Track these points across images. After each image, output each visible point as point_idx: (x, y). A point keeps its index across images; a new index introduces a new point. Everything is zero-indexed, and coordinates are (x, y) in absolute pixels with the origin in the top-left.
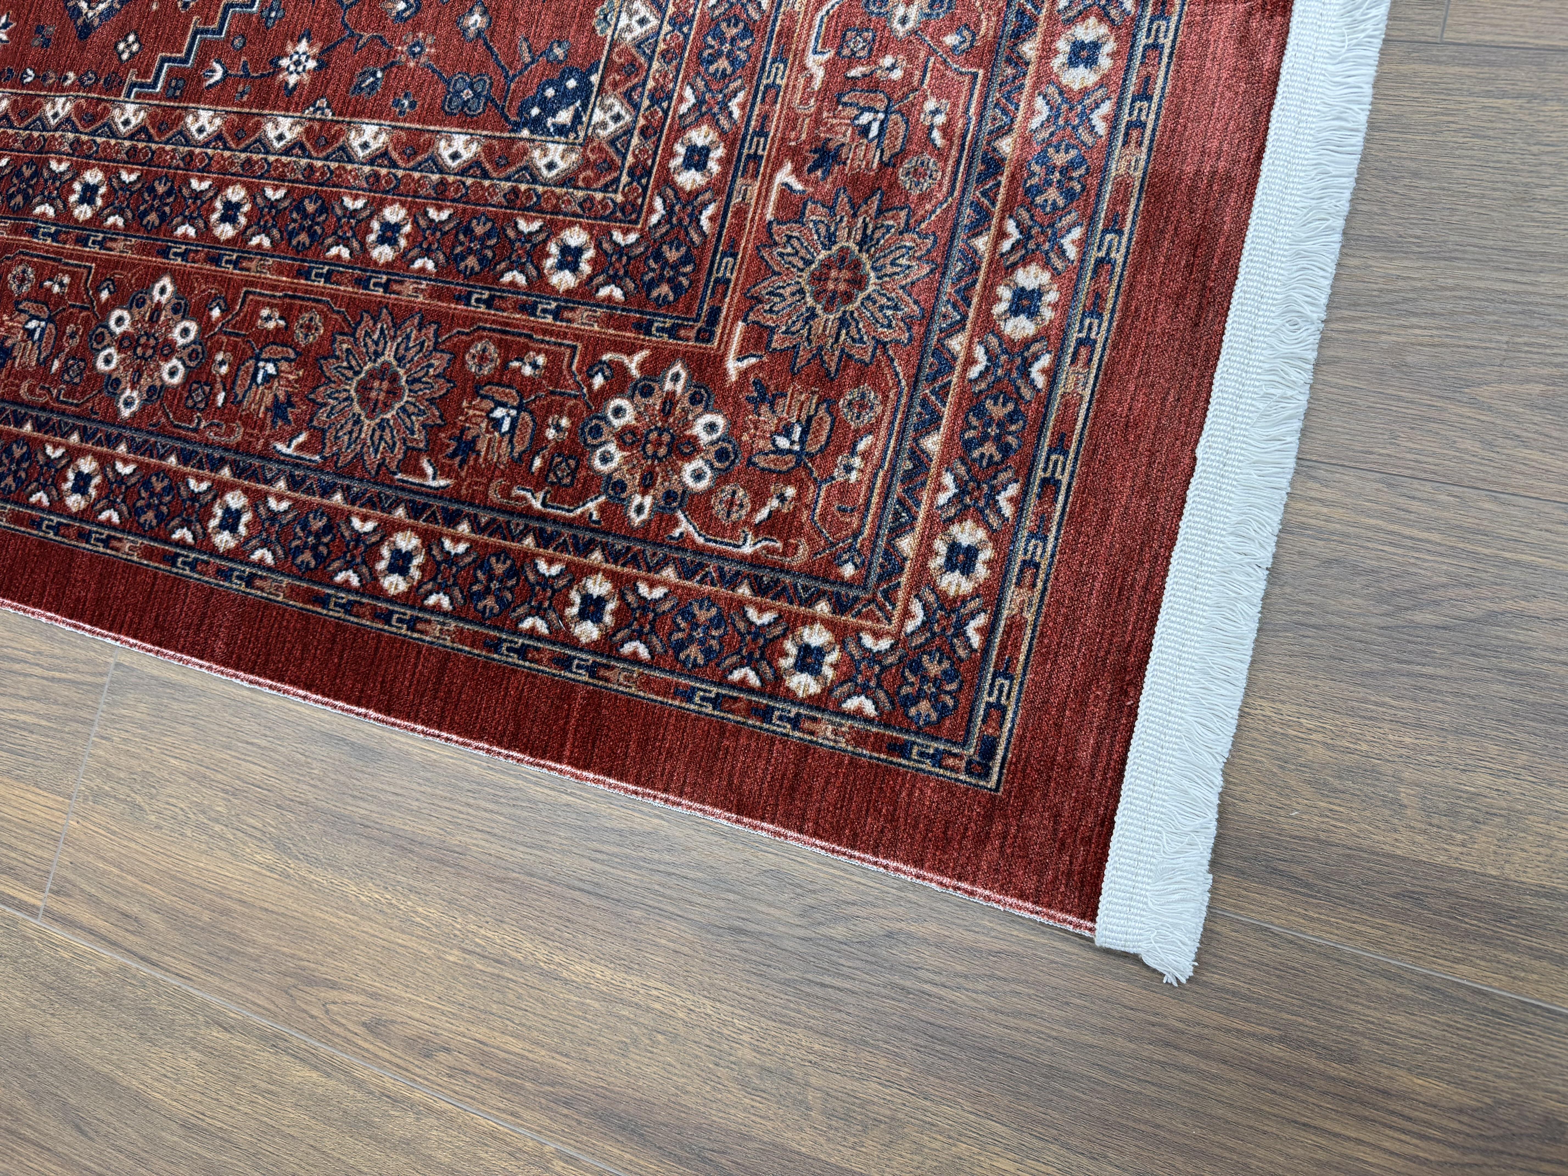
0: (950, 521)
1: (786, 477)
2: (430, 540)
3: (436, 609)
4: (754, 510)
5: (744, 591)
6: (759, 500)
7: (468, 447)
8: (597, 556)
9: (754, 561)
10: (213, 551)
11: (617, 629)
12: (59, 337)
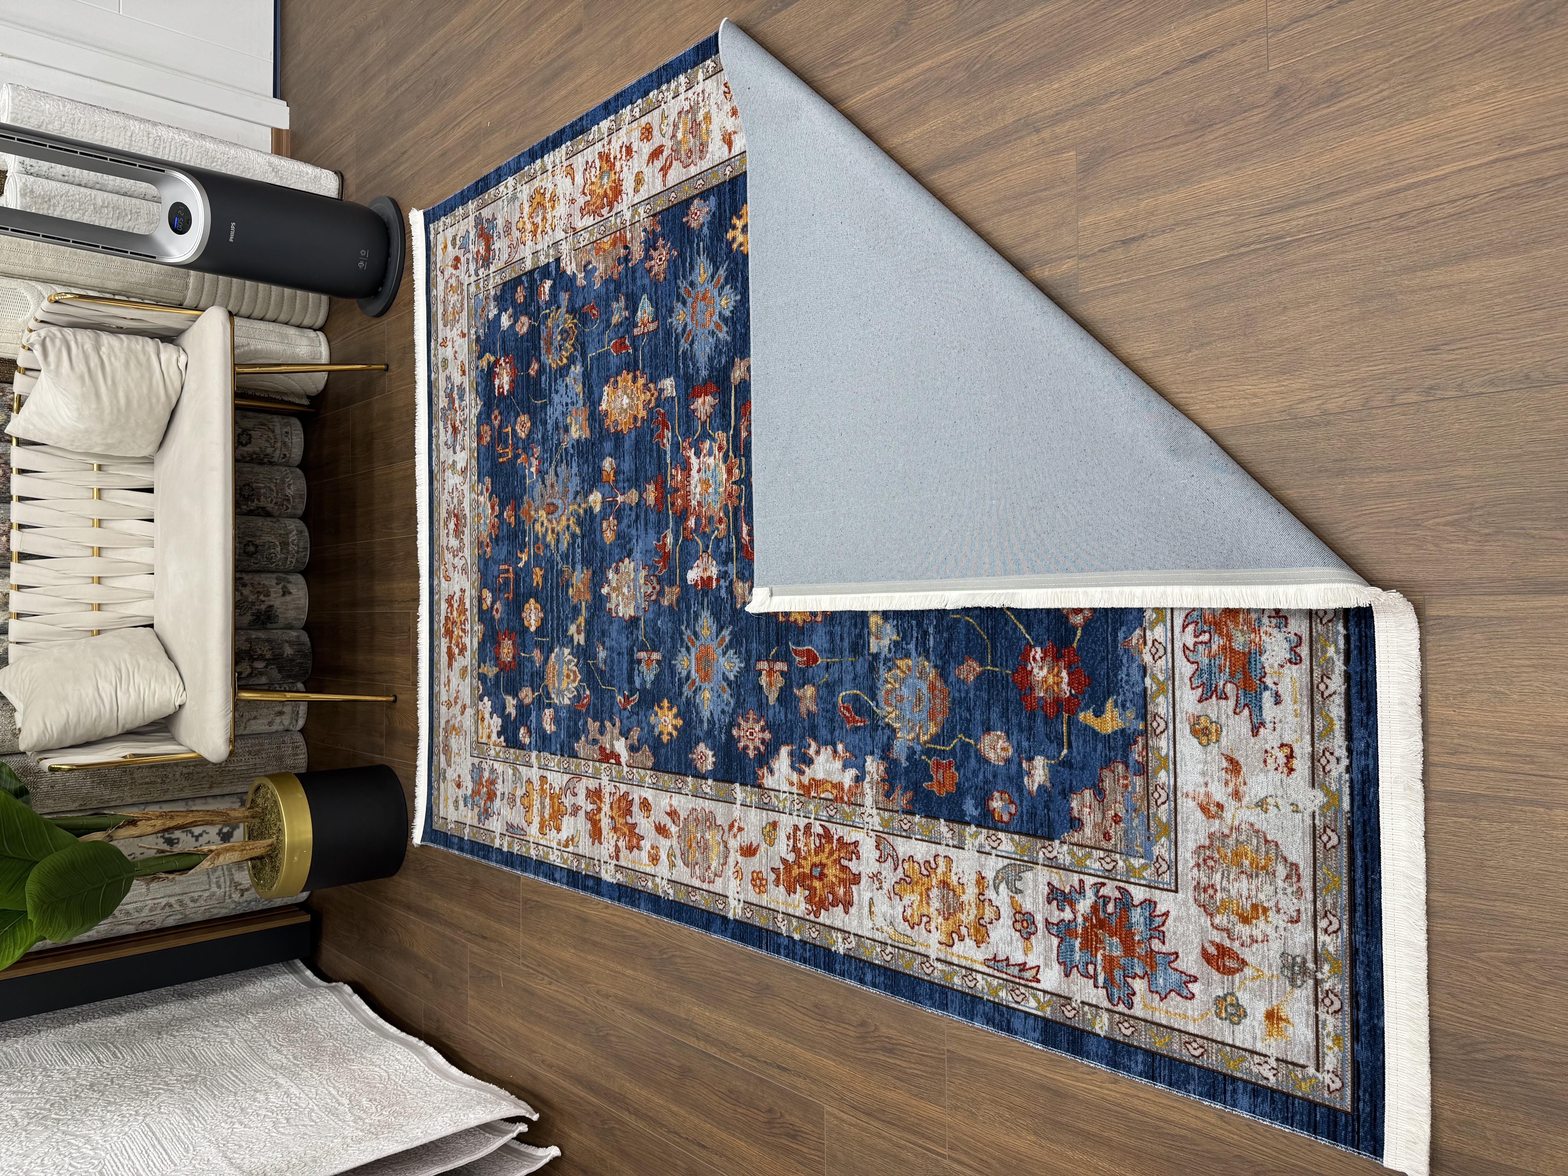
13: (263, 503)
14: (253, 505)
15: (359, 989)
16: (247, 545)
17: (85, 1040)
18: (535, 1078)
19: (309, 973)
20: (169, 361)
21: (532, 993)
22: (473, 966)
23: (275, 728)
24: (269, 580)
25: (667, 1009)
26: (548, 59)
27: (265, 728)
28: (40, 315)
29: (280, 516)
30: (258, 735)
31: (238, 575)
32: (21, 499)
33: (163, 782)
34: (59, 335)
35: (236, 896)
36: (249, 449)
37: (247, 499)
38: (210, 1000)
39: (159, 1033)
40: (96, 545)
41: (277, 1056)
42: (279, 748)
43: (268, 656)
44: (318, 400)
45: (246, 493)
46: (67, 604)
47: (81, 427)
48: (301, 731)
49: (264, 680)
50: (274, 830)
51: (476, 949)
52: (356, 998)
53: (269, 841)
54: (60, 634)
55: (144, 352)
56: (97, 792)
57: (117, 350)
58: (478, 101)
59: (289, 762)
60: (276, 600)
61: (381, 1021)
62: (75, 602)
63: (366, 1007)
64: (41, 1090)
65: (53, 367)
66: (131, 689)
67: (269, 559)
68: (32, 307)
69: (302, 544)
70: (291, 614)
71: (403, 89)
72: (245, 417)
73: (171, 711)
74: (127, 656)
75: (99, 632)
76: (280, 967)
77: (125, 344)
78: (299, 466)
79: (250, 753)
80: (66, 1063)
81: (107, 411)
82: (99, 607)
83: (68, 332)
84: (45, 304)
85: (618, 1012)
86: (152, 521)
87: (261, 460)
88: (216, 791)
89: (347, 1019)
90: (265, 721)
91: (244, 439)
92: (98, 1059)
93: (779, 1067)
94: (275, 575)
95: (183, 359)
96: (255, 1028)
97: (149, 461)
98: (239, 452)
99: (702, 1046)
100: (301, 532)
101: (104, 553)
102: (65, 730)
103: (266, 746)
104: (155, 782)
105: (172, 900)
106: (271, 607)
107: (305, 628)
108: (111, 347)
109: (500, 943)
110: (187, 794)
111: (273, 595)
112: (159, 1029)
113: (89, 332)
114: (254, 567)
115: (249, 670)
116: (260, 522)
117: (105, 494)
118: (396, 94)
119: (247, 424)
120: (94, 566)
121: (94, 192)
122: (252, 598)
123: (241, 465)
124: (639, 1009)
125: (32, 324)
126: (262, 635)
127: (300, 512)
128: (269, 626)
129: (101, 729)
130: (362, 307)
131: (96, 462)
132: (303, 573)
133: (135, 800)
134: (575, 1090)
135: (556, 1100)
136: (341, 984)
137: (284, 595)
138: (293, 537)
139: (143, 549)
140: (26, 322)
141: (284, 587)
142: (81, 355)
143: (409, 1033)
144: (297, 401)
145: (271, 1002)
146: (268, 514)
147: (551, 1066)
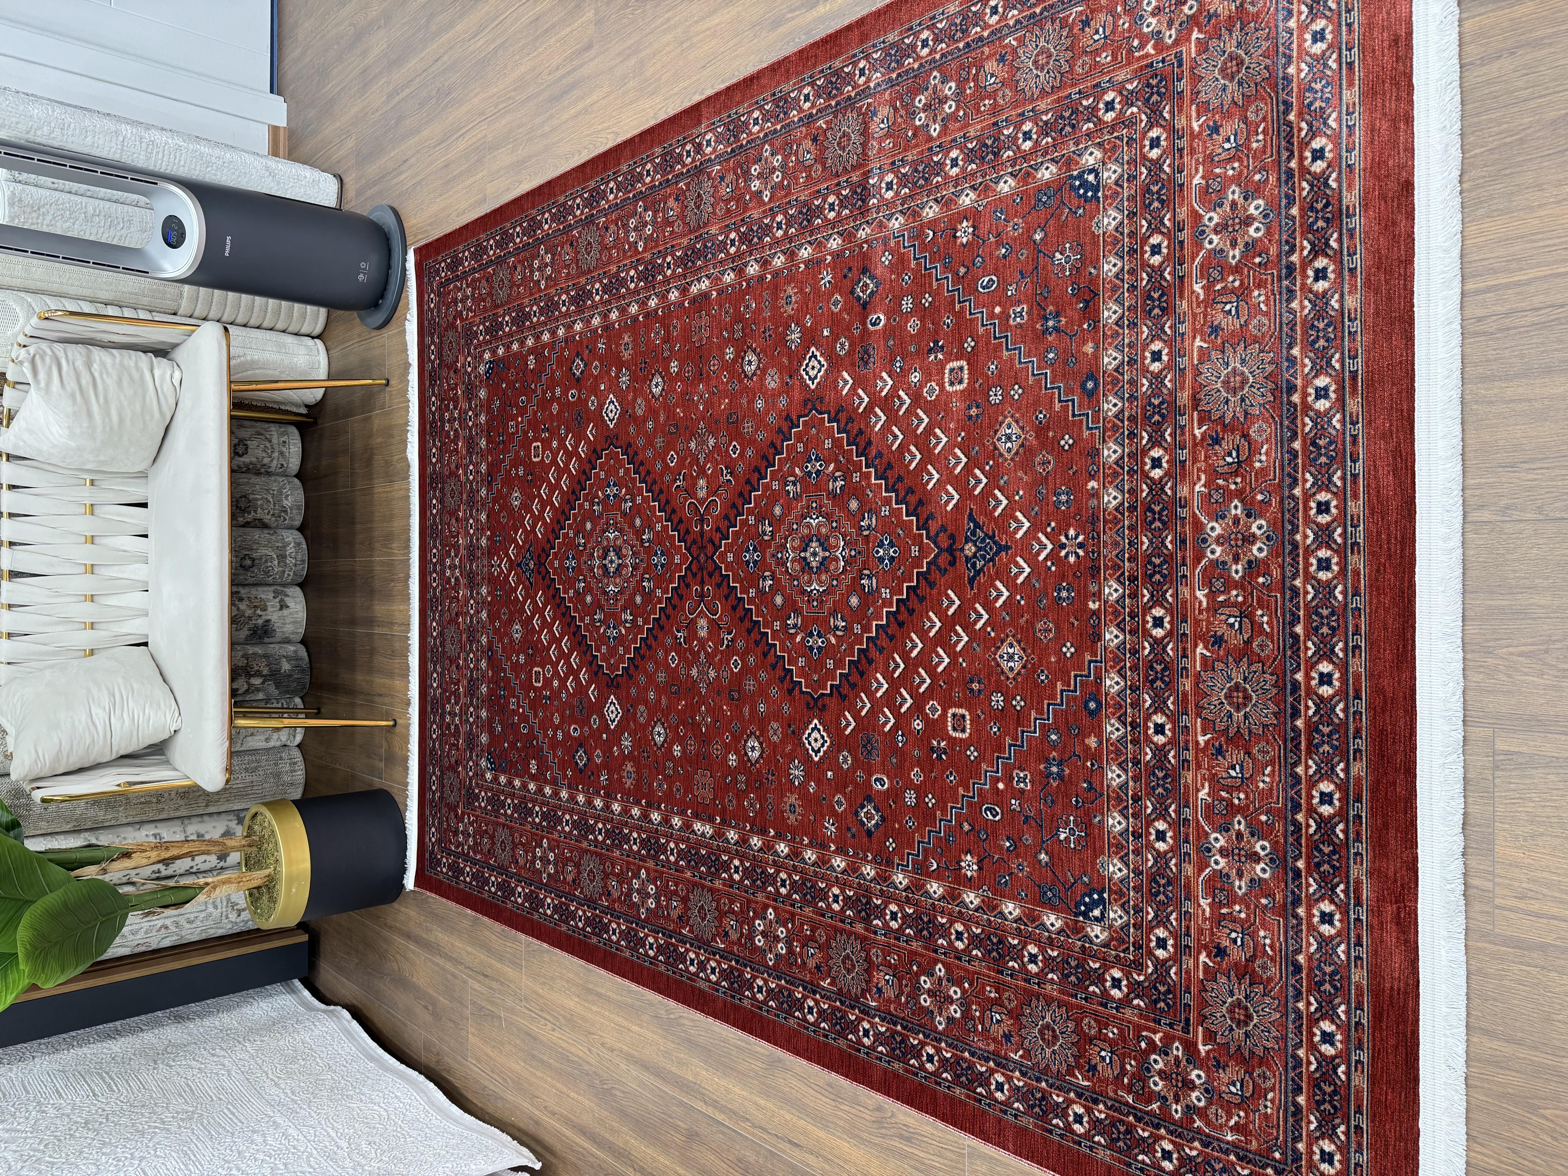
0: (1317, 1139)
1: (1239, 1106)
2: (1089, 1110)
3: (1099, 1143)
4: (1227, 1120)
5: (1232, 1157)
6: (1229, 1117)
7: (1094, 1068)
8: (1163, 1131)
9: (1233, 1144)
10: (996, 1100)
11: (1180, 1167)
12: (901, 985)
13: (260, 514)
14: (250, 517)
15: (358, 1015)
16: (243, 558)
17: (79, 1068)
18: (537, 1123)
19: (306, 993)
20: (162, 377)
21: (535, 1039)
22: (474, 1003)
23: (272, 744)
24: (266, 594)
25: (674, 1069)
26: (558, 74)
27: (263, 745)
28: (29, 331)
29: (277, 527)
30: (254, 751)
31: (235, 589)
32: (11, 515)
33: (159, 802)
34: (49, 352)
35: (233, 916)
36: (246, 459)
37: (244, 511)
38: (207, 1022)
39: (155, 1062)
40: (89, 562)
41: (274, 1090)
42: (276, 764)
43: (265, 672)
44: (315, 410)
45: (242, 505)
46: (60, 623)
47: (73, 444)
48: (298, 746)
49: (261, 696)
50: (272, 860)
51: (477, 986)
52: (355, 1024)
53: (267, 872)
54: (54, 654)
55: (137, 368)
56: (91, 813)
57: (109, 366)
58: (483, 113)
59: (286, 778)
60: (273, 614)
61: (380, 1051)
62: (67, 621)
63: (365, 1035)
64: (35, 1129)
65: (43, 385)
66: (125, 716)
67: (267, 573)
68: (22, 320)
69: (299, 557)
70: (289, 628)
71: (404, 94)
72: (242, 426)
73: (166, 736)
74: (120, 680)
75: (92, 652)
76: (278, 987)
77: (118, 360)
78: (296, 476)
79: (246, 770)
80: (60, 1096)
81: (99, 429)
82: (92, 626)
83: (58, 347)
84: (34, 320)
85: (624, 1067)
86: (146, 536)
87: (259, 470)
88: (211, 809)
89: (346, 1048)
90: (263, 738)
91: (240, 450)
92: (93, 1091)
93: (790, 1142)
94: (272, 588)
95: (177, 375)
96: (252, 1057)
97: (143, 475)
98: (235, 462)
99: (710, 1111)
100: (299, 544)
101: (96, 570)
102: (57, 759)
103: (263, 763)
104: (150, 802)
105: (168, 922)
106: (268, 621)
107: (303, 642)
108: (103, 364)
109: (502, 983)
110: (183, 812)
111: (270, 609)
112: (155, 1057)
113: (80, 347)
114: (251, 581)
115: (246, 687)
116: (256, 534)
117: (97, 510)
118: (397, 99)
119: (244, 434)
120: (85, 584)
121: (85, 199)
122: (249, 612)
123: (238, 475)
124: (645, 1066)
125: (22, 339)
126: (259, 650)
127: (298, 523)
128: (266, 640)
129: (94, 757)
130: (362, 319)
131: (88, 477)
132: (301, 585)
133: (130, 819)
134: (578, 1140)
135: (558, 1147)
136: (339, 1008)
137: (281, 608)
138: (290, 549)
139: (137, 566)
140: (16, 336)
141: (282, 601)
142: (72, 372)
143: (408, 1065)
144: (295, 410)
145: (270, 1026)
146: (265, 526)
147: (554, 1114)
